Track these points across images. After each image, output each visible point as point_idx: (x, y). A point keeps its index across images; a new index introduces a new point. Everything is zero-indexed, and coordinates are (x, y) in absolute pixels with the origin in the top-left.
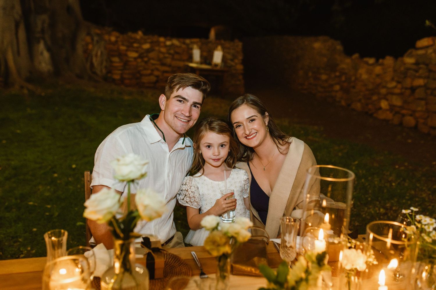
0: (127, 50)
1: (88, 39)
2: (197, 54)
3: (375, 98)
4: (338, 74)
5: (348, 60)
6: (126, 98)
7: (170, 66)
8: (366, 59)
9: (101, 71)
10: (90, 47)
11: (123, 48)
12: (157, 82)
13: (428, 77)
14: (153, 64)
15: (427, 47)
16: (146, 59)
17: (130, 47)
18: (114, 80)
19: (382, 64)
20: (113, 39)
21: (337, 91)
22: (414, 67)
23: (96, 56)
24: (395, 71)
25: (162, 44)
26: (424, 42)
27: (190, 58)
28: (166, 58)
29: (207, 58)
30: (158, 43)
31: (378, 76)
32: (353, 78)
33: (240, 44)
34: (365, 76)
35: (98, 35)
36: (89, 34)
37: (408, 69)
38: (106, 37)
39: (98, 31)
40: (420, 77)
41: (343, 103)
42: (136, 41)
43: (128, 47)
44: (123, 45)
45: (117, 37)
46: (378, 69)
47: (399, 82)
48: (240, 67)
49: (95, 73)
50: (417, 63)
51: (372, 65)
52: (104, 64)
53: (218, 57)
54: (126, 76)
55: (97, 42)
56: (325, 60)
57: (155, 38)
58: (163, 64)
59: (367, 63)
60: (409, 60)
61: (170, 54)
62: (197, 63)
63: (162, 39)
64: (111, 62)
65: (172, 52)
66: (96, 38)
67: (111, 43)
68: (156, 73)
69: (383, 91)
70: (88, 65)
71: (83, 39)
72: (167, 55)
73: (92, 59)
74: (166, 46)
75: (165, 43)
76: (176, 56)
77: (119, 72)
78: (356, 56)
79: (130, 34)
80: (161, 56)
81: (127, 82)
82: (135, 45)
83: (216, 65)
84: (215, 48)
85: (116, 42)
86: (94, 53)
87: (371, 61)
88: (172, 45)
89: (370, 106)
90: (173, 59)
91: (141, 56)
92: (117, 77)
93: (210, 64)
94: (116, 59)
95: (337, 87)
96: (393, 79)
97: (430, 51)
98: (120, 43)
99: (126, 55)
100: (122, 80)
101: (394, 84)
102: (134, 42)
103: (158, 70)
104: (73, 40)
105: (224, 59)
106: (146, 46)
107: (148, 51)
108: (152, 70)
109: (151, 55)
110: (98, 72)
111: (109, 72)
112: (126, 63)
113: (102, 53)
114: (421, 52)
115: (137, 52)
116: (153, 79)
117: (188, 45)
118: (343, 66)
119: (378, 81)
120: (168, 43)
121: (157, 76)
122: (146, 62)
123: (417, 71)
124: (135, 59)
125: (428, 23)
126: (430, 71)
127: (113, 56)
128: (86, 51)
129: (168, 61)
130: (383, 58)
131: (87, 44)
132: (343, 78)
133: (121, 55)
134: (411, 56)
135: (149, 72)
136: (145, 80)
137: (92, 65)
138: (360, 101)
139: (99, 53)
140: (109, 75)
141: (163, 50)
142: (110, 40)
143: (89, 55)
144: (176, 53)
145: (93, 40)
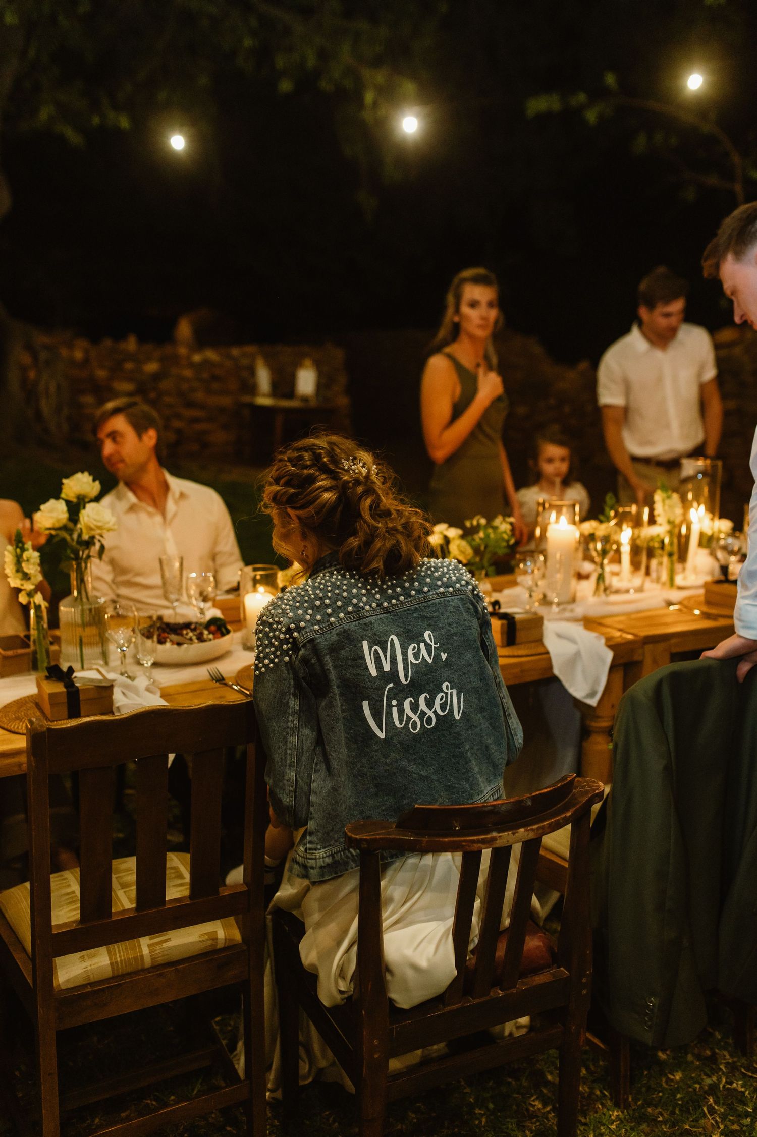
0: (110, 378)
1: (27, 358)
4: (552, 401)
5: (571, 375)
7: (203, 407)
10: (32, 375)
11: (101, 374)
12: (178, 442)
16: (153, 395)
17: (116, 370)
20: (79, 355)
23: (47, 393)
25: (184, 362)
27: (251, 388)
28: (193, 390)
30: (176, 359)
33: (339, 353)
35: (47, 347)
36: (29, 348)
38: (64, 352)
39: (46, 340)
42: (127, 356)
43: (112, 370)
44: (101, 367)
45: (86, 351)
48: (343, 401)
49: (45, 430)
52: (65, 411)
53: (306, 381)
55: (48, 363)
57: (168, 349)
58: (190, 404)
61: (201, 381)
62: (264, 396)
63: (183, 351)
64: (79, 405)
65: (205, 375)
66: (43, 355)
67: (74, 364)
68: (176, 424)
70: (30, 414)
71: (17, 358)
72: (195, 384)
73: (37, 402)
74: (191, 365)
75: (189, 357)
76: (216, 386)
78: (585, 365)
79: (109, 343)
80: (184, 386)
82: (129, 366)
83: (305, 399)
85: (86, 361)
86: (41, 388)
88: (206, 363)
90: (208, 391)
91: (142, 390)
93: (291, 397)
94: (88, 399)
98: (94, 363)
99: (110, 389)
102: (125, 360)
103: (178, 416)
106: (152, 367)
107: (157, 377)
109: (165, 385)
110: (53, 429)
113: (57, 387)
115: (130, 380)
116: (170, 436)
117: (236, 360)
118: (563, 386)
120: (197, 358)
121: (179, 432)
127: (82, 392)
128: (24, 385)
129: (200, 396)
131: (25, 369)
132: (567, 409)
133: (97, 389)
137: (39, 415)
139: (53, 389)
141: (188, 373)
142: (71, 358)
143: (31, 393)
144: (215, 378)
145: (35, 357)
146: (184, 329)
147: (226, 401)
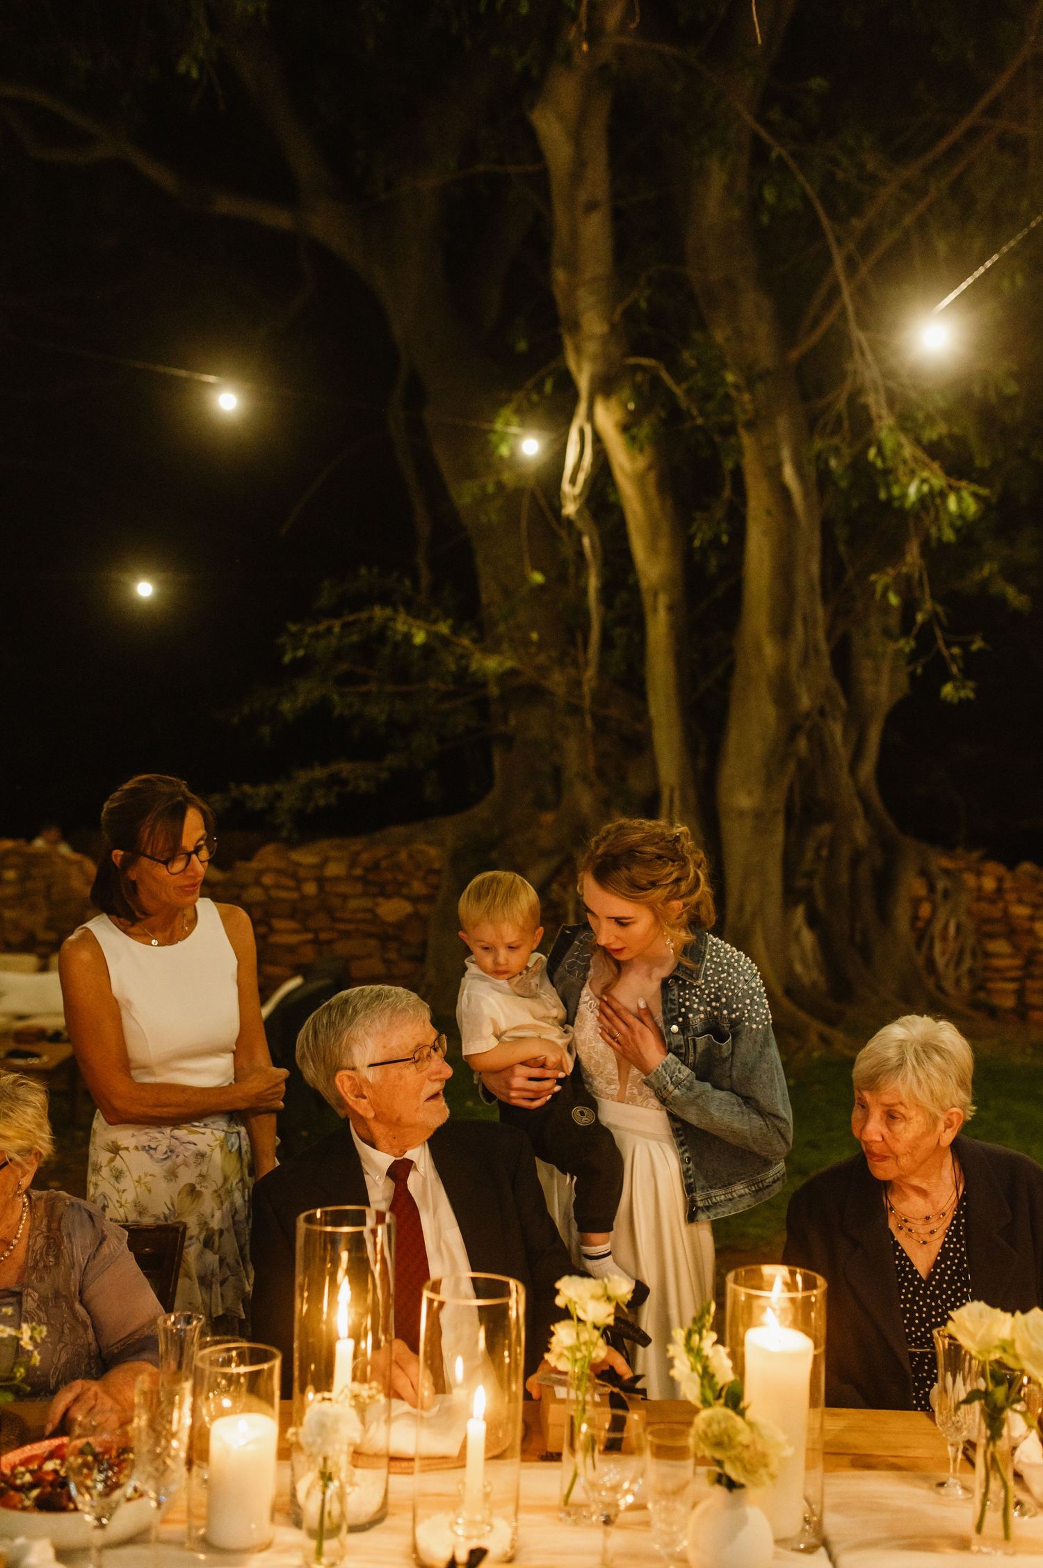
0: (1032, 918)
1: (920, 888)
9: (958, 982)
10: (925, 909)
11: (1021, 911)
18: (993, 1012)
20: (988, 884)
23: (944, 938)
35: (947, 872)
36: (924, 873)
38: (970, 880)
39: (946, 863)
44: (1020, 901)
45: (1000, 880)
49: (940, 988)
52: (968, 960)
54: (1031, 999)
55: (946, 894)
64: (987, 955)
66: (941, 885)
67: (980, 895)
70: (921, 963)
71: (908, 887)
73: (931, 947)
77: (1012, 986)
81: (1035, 1015)
85: (999, 891)
86: (936, 929)
92: (1005, 1002)
94: (1000, 946)
98: (1011, 897)
99: (1031, 932)
100: (1021, 1009)
110: (949, 986)
111: (980, 986)
112: (1031, 959)
113: (959, 928)
127: (992, 936)
128: (914, 924)
131: (916, 902)
133: (1012, 932)
137: (930, 963)
139: (952, 929)
140: (982, 995)
142: (980, 889)
143: (922, 935)
145: (932, 888)
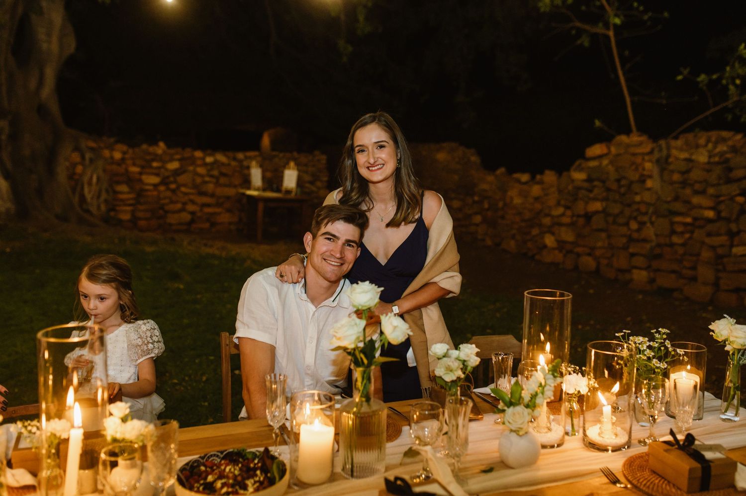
0: (141, 173)
1: (76, 157)
2: (256, 175)
3: (535, 231)
4: (476, 198)
5: (490, 178)
6: (149, 249)
7: (213, 195)
8: (516, 176)
9: (99, 207)
10: (79, 169)
11: (135, 169)
12: (192, 221)
13: (606, 199)
14: (186, 194)
15: (600, 157)
16: (173, 186)
17: (146, 167)
18: (120, 222)
19: (541, 182)
20: (117, 155)
21: (477, 225)
22: (586, 185)
23: (90, 183)
24: (560, 191)
25: (199, 162)
26: (596, 150)
27: (247, 182)
28: (206, 182)
29: (273, 181)
30: (193, 161)
31: (537, 199)
32: (501, 204)
33: (323, 158)
34: (517, 201)
35: (92, 149)
36: (77, 149)
37: (579, 188)
38: (106, 153)
39: (92, 144)
40: (595, 199)
41: (489, 242)
42: (156, 158)
43: (143, 167)
44: (134, 165)
45: (124, 153)
46: (536, 190)
47: (567, 208)
48: (324, 193)
49: (88, 211)
50: (589, 180)
51: (526, 183)
52: (104, 196)
53: (290, 178)
54: (140, 214)
55: (91, 160)
56: (456, 177)
57: (187, 153)
58: (202, 193)
59: (518, 181)
60: (579, 176)
61: (212, 176)
62: (258, 189)
63: (198, 154)
64: (115, 192)
65: (215, 173)
66: (88, 156)
67: (112, 161)
68: (191, 207)
69: (547, 221)
70: (76, 200)
71: (67, 156)
72: (207, 179)
73: (82, 188)
74: (205, 164)
75: (203, 159)
76: (222, 180)
77: (129, 208)
78: (501, 170)
79: (144, 146)
80: (199, 180)
81: (142, 223)
82: (155, 164)
83: (288, 192)
84: (285, 166)
85: (123, 159)
86: (86, 179)
87: (525, 177)
88: (216, 162)
89: (529, 245)
90: (217, 184)
91: (164, 182)
92: (126, 217)
93: (278, 190)
94: (123, 188)
95: (478, 219)
96: (558, 204)
97: (605, 162)
98: (129, 162)
99: (140, 180)
100: (134, 220)
101: (561, 210)
102: (153, 160)
103: (193, 202)
104: (51, 160)
105: (300, 182)
106: (174, 165)
107: (177, 173)
108: (184, 204)
109: (182, 179)
110: (94, 209)
111: (112, 209)
112: (140, 194)
113: (98, 179)
114: (593, 164)
115: (157, 175)
116: (186, 217)
117: (240, 161)
118: (484, 186)
119: (538, 206)
120: (209, 160)
121: (193, 213)
122: (173, 191)
123: (591, 191)
124: (155, 186)
125: (598, 123)
126: (608, 190)
127: (119, 183)
128: (71, 176)
129: (210, 187)
130: (542, 173)
131: (74, 165)
132: (486, 206)
133: (130, 180)
134: (580, 169)
135: (179, 206)
136: (172, 219)
137: (83, 198)
138: (513, 237)
139: (95, 179)
140: (112, 214)
141: (201, 170)
142: (112, 158)
143: (75, 181)
144: (223, 174)
145: (83, 157)
146: (266, 141)
147: (231, 192)
